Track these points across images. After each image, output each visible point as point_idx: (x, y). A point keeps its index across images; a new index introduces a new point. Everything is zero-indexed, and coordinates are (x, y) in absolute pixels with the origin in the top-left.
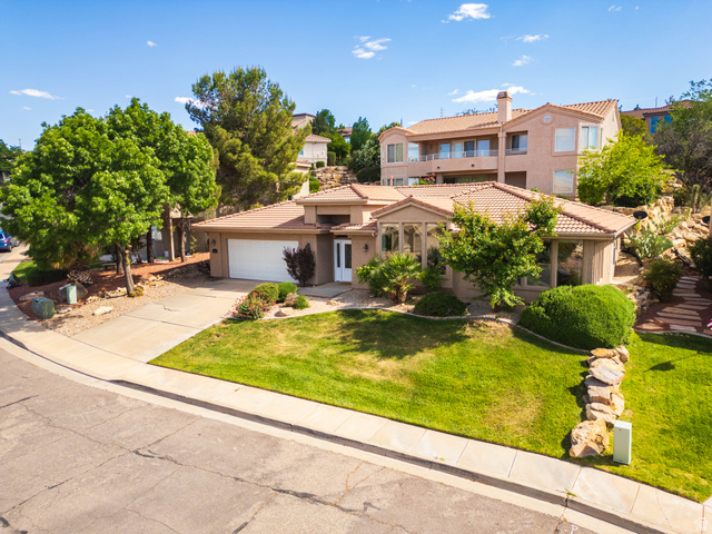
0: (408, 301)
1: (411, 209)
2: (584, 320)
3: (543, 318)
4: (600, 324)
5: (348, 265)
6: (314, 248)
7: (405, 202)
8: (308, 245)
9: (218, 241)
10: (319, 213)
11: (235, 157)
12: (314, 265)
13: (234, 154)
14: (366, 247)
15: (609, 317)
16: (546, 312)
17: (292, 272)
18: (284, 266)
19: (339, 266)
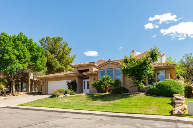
0: (109, 91)
1: (109, 64)
2: (169, 87)
3: (155, 89)
4: (175, 88)
5: (88, 88)
6: (77, 81)
7: (107, 62)
8: (75, 80)
9: (45, 83)
10: (78, 70)
11: (52, 61)
12: (77, 86)
13: (52, 60)
14: (94, 79)
15: (177, 86)
16: (156, 87)
17: (69, 88)
18: (67, 86)
19: (85, 88)
